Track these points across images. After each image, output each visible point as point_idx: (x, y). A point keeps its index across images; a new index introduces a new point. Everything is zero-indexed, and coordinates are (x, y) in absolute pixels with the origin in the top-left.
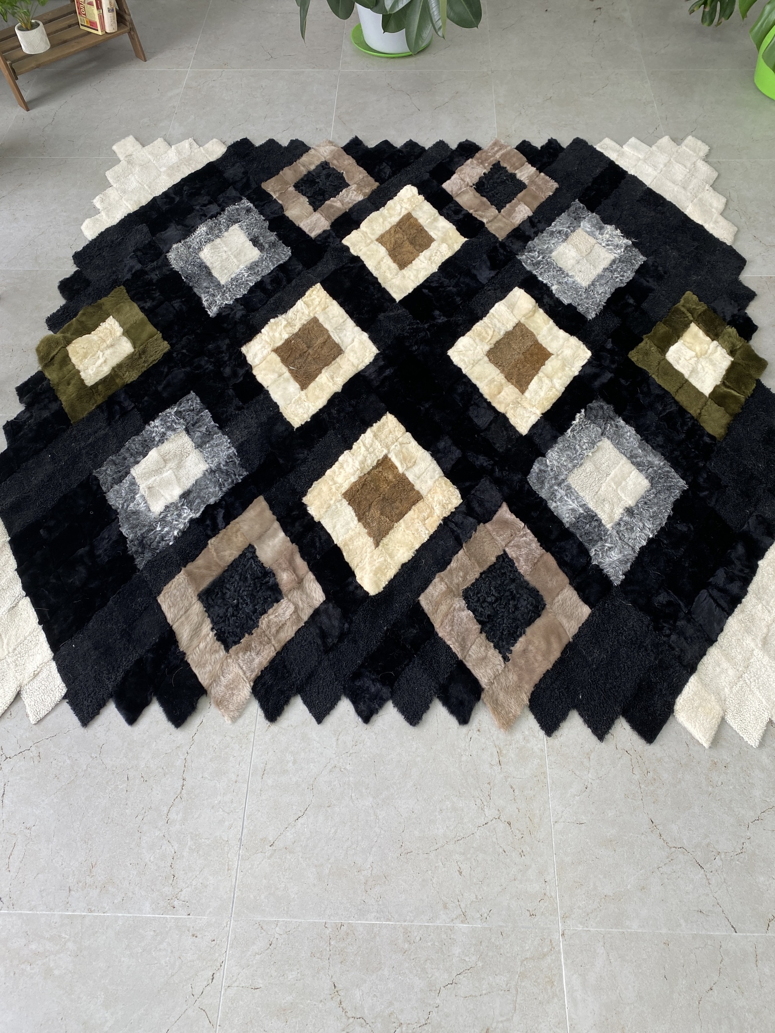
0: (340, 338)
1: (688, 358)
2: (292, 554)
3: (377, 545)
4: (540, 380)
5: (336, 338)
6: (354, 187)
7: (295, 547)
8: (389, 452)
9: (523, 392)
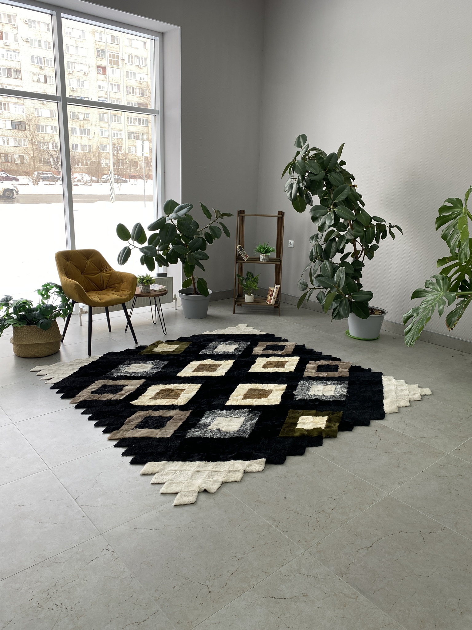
0: (219, 369)
1: (308, 420)
2: (131, 390)
3: (150, 399)
4: (253, 400)
5: (218, 369)
6: (282, 352)
7: (134, 390)
8: (187, 389)
9: (243, 399)
